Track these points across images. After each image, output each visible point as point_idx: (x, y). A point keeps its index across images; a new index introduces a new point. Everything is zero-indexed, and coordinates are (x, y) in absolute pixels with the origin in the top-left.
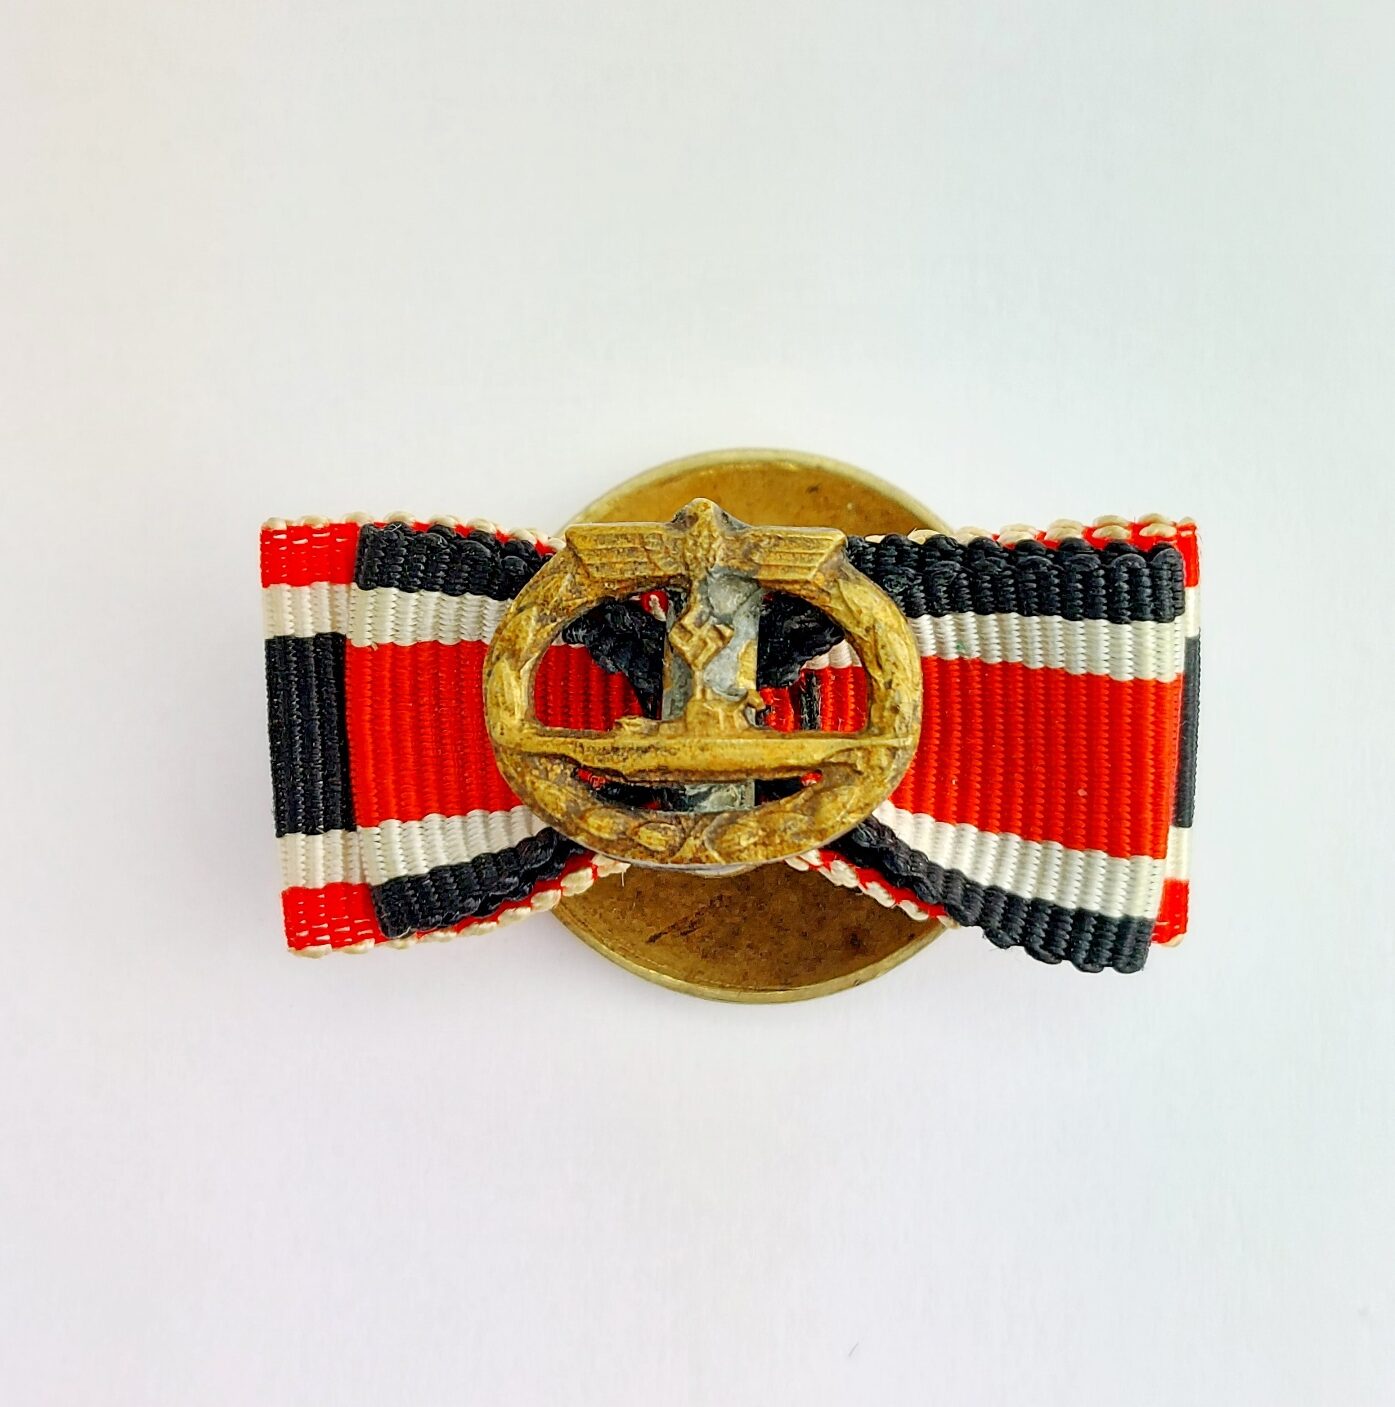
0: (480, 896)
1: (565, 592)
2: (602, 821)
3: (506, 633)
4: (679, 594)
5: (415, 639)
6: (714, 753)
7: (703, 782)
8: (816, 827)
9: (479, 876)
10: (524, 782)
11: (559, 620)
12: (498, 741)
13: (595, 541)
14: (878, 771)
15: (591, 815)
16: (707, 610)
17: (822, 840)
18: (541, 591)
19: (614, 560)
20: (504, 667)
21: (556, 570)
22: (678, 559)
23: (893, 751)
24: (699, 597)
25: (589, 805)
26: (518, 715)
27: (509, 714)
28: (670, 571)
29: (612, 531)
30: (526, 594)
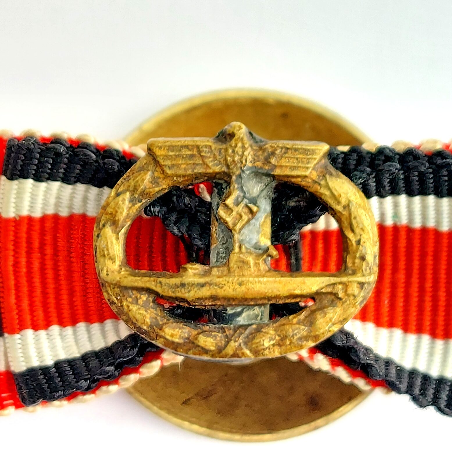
0: (89, 379)
1: (148, 183)
2: (174, 331)
3: (109, 210)
4: (221, 184)
5: (43, 213)
6: (247, 287)
7: (239, 305)
8: (312, 334)
9: (87, 366)
10: (122, 306)
11: (144, 201)
12: (105, 279)
13: (168, 150)
14: (352, 298)
15: (166, 327)
16: (242, 195)
17: (316, 342)
18: (132, 183)
19: (180, 162)
20: (108, 231)
21: (142, 169)
22: (222, 162)
23: (362, 285)
24: (236, 186)
25: (165, 321)
26: (118, 263)
27: (111, 262)
28: (217, 169)
29: (179, 143)
30: (121, 184)
